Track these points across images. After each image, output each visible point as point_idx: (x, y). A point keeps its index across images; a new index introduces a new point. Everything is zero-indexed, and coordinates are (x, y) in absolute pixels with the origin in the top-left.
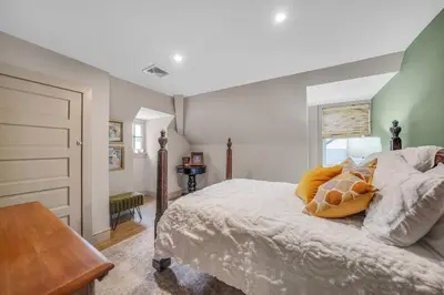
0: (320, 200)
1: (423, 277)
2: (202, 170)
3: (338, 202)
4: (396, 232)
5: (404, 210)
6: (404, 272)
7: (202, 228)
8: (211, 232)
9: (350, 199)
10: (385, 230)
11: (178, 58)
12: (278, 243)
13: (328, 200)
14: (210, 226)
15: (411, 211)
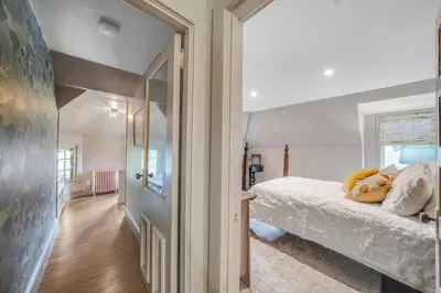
0: (356, 191)
1: (407, 228)
2: (260, 169)
3: (366, 191)
4: (398, 207)
5: (402, 194)
6: (398, 226)
7: (274, 201)
8: (280, 204)
9: (374, 189)
10: (392, 206)
11: (254, 94)
12: (324, 210)
13: (360, 190)
14: (279, 200)
15: (406, 195)
